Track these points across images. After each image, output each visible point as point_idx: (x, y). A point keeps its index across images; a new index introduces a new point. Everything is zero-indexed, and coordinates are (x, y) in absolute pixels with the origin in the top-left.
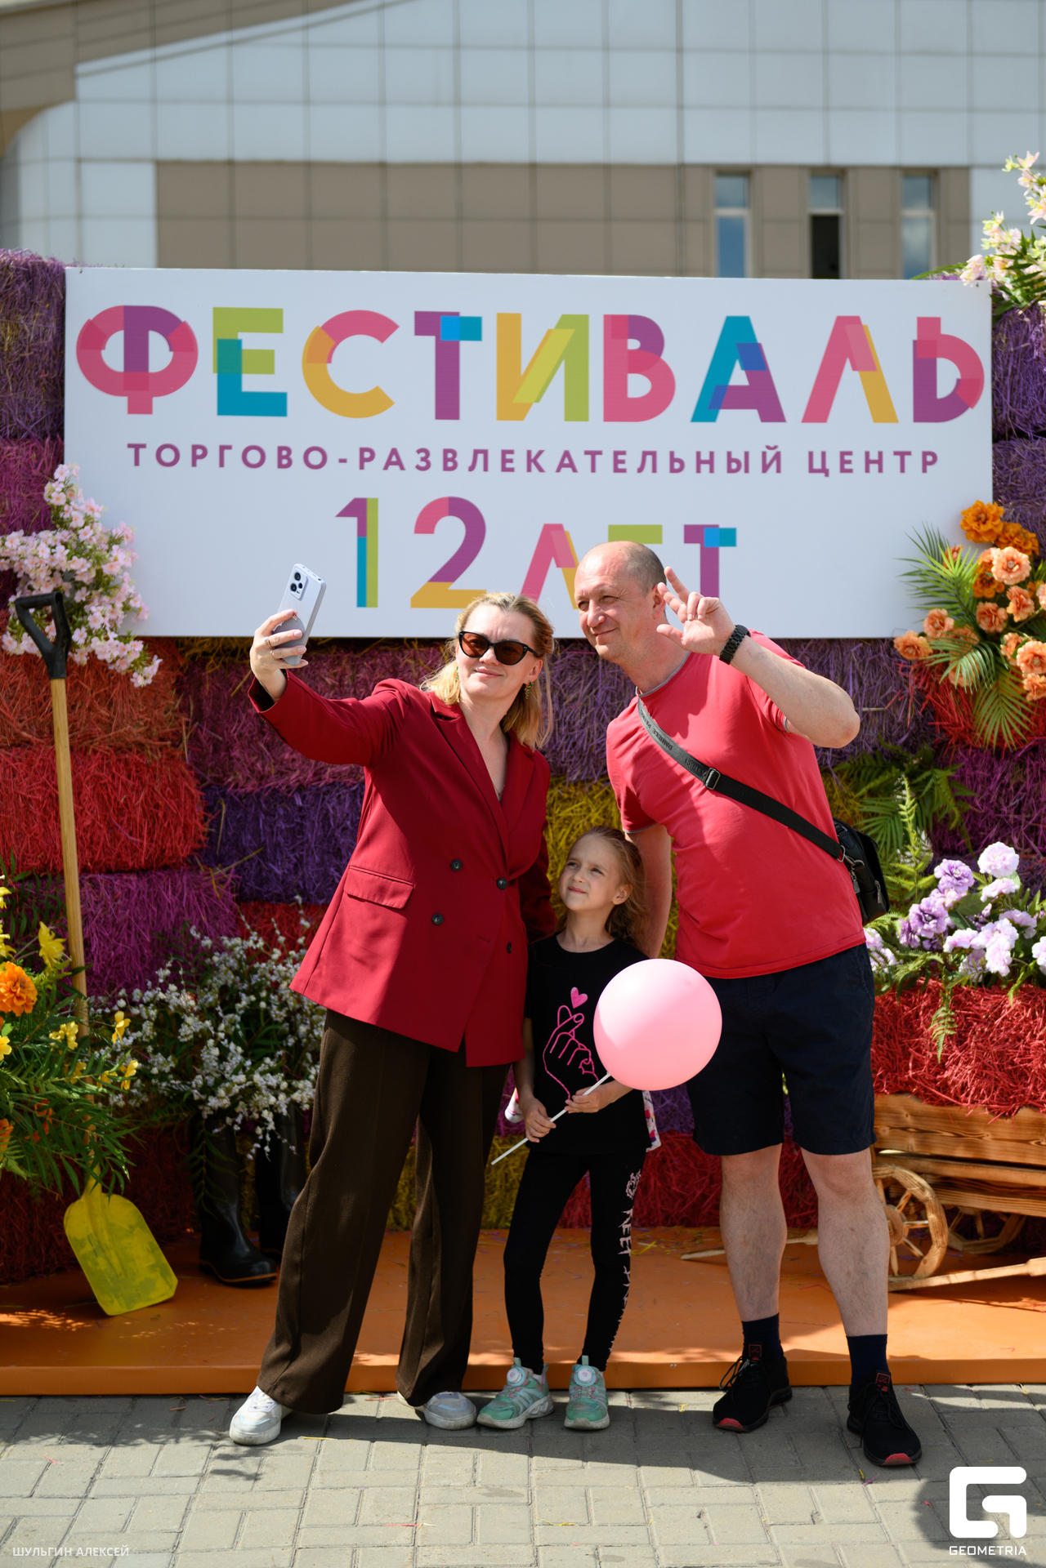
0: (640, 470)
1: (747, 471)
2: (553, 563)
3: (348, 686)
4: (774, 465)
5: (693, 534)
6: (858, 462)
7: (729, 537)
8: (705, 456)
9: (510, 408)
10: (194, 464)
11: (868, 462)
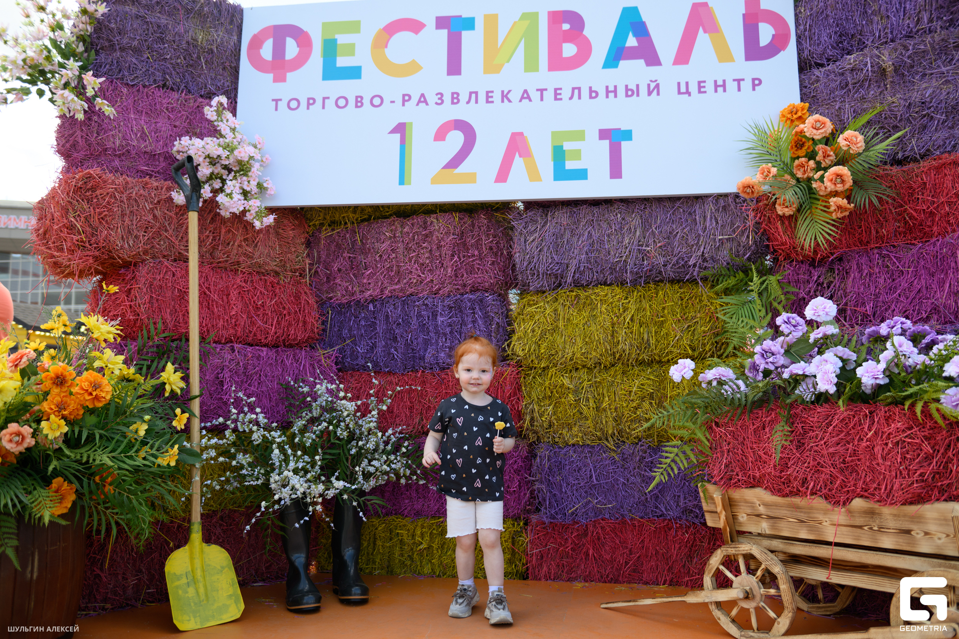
0: (571, 98)
1: (638, 95)
2: (517, 154)
3: (399, 237)
4: (656, 90)
5: (604, 134)
6: (709, 87)
7: (628, 135)
8: (611, 88)
9: (491, 67)
10: (308, 108)
11: (716, 86)
